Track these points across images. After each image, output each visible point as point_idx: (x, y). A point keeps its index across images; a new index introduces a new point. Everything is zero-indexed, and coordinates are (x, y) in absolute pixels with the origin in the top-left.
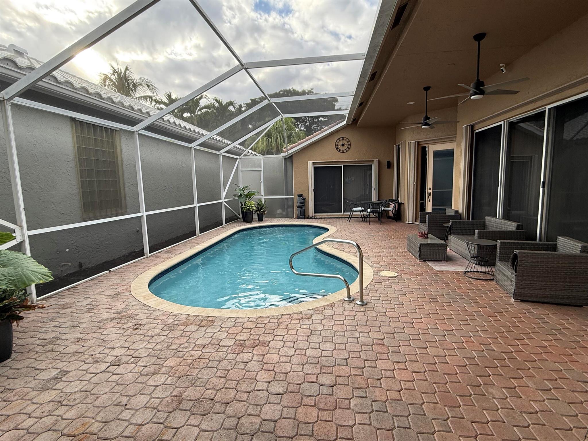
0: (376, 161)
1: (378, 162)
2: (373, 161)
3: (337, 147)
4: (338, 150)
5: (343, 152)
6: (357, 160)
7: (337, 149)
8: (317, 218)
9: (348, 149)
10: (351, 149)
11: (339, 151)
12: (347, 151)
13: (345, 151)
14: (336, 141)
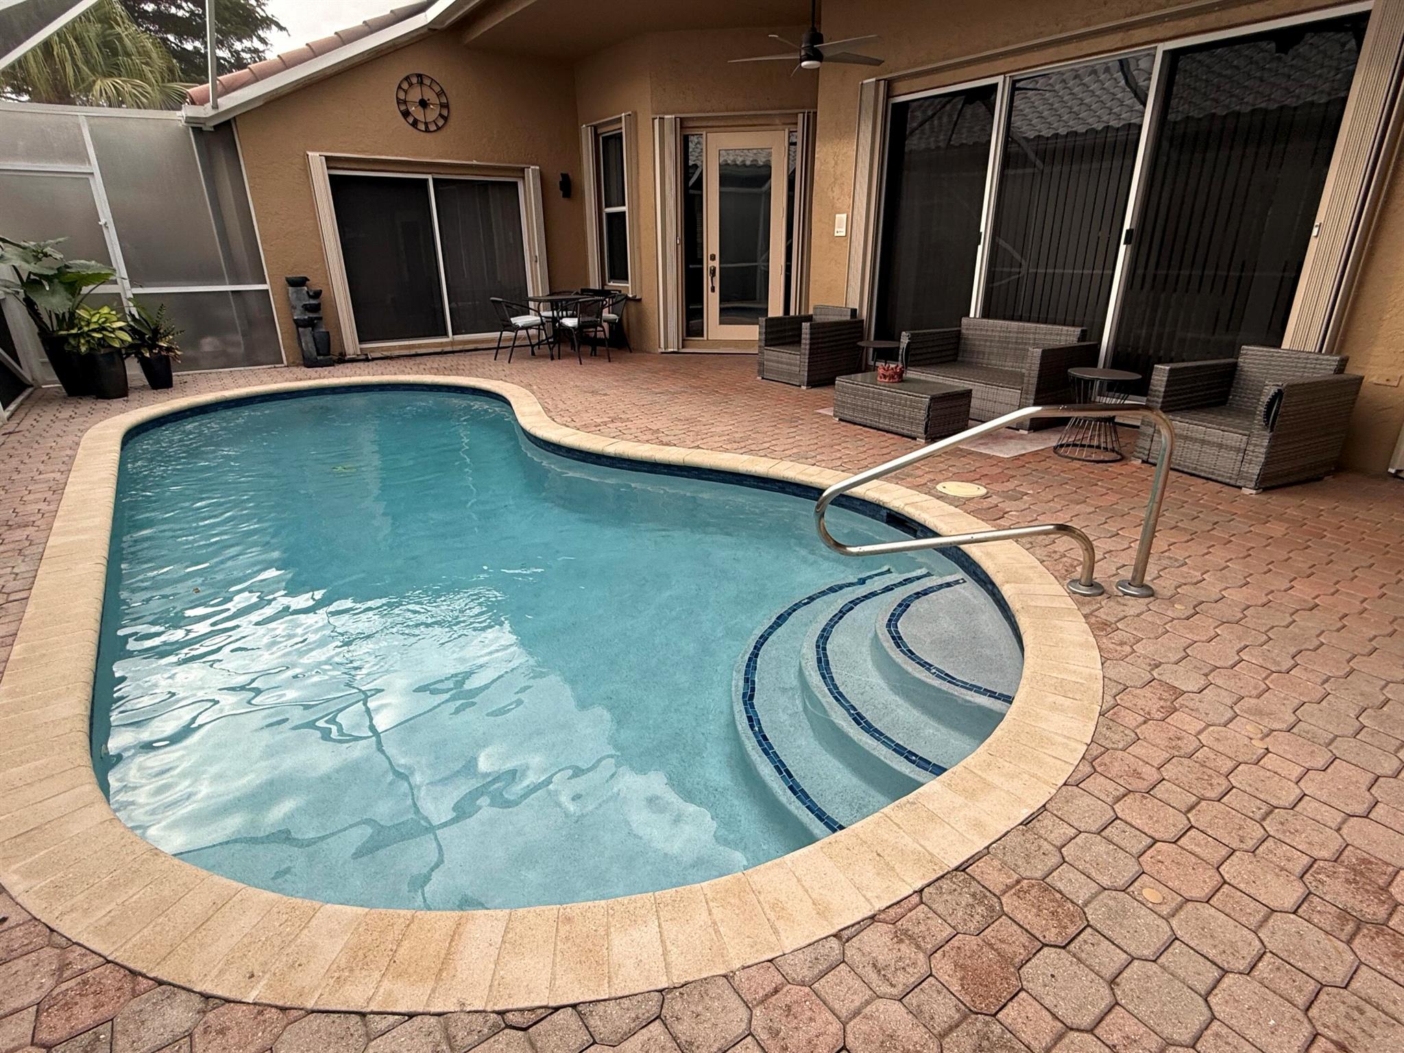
0: (531, 172)
1: (538, 173)
2: (523, 170)
3: (403, 108)
4: (411, 120)
5: (427, 131)
6: (475, 162)
7: (406, 114)
8: (374, 359)
9: (441, 123)
10: (451, 122)
11: (415, 124)
12: (439, 129)
13: (432, 127)
14: (400, 87)
